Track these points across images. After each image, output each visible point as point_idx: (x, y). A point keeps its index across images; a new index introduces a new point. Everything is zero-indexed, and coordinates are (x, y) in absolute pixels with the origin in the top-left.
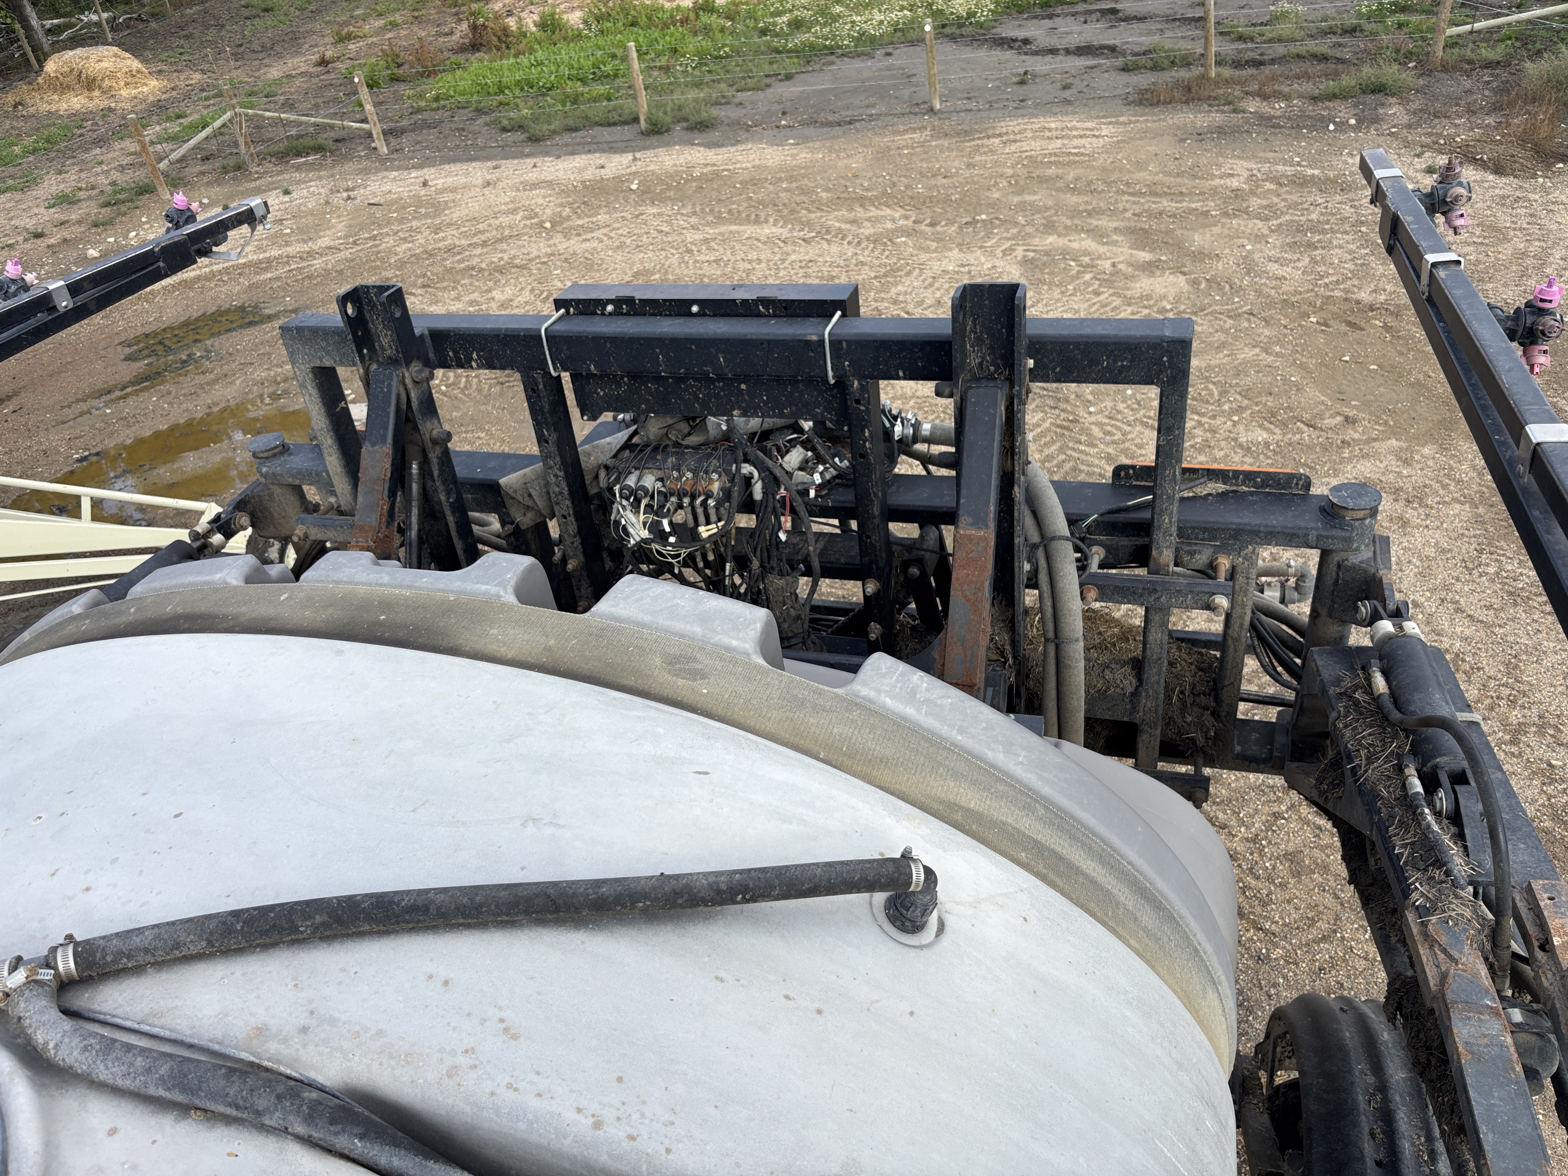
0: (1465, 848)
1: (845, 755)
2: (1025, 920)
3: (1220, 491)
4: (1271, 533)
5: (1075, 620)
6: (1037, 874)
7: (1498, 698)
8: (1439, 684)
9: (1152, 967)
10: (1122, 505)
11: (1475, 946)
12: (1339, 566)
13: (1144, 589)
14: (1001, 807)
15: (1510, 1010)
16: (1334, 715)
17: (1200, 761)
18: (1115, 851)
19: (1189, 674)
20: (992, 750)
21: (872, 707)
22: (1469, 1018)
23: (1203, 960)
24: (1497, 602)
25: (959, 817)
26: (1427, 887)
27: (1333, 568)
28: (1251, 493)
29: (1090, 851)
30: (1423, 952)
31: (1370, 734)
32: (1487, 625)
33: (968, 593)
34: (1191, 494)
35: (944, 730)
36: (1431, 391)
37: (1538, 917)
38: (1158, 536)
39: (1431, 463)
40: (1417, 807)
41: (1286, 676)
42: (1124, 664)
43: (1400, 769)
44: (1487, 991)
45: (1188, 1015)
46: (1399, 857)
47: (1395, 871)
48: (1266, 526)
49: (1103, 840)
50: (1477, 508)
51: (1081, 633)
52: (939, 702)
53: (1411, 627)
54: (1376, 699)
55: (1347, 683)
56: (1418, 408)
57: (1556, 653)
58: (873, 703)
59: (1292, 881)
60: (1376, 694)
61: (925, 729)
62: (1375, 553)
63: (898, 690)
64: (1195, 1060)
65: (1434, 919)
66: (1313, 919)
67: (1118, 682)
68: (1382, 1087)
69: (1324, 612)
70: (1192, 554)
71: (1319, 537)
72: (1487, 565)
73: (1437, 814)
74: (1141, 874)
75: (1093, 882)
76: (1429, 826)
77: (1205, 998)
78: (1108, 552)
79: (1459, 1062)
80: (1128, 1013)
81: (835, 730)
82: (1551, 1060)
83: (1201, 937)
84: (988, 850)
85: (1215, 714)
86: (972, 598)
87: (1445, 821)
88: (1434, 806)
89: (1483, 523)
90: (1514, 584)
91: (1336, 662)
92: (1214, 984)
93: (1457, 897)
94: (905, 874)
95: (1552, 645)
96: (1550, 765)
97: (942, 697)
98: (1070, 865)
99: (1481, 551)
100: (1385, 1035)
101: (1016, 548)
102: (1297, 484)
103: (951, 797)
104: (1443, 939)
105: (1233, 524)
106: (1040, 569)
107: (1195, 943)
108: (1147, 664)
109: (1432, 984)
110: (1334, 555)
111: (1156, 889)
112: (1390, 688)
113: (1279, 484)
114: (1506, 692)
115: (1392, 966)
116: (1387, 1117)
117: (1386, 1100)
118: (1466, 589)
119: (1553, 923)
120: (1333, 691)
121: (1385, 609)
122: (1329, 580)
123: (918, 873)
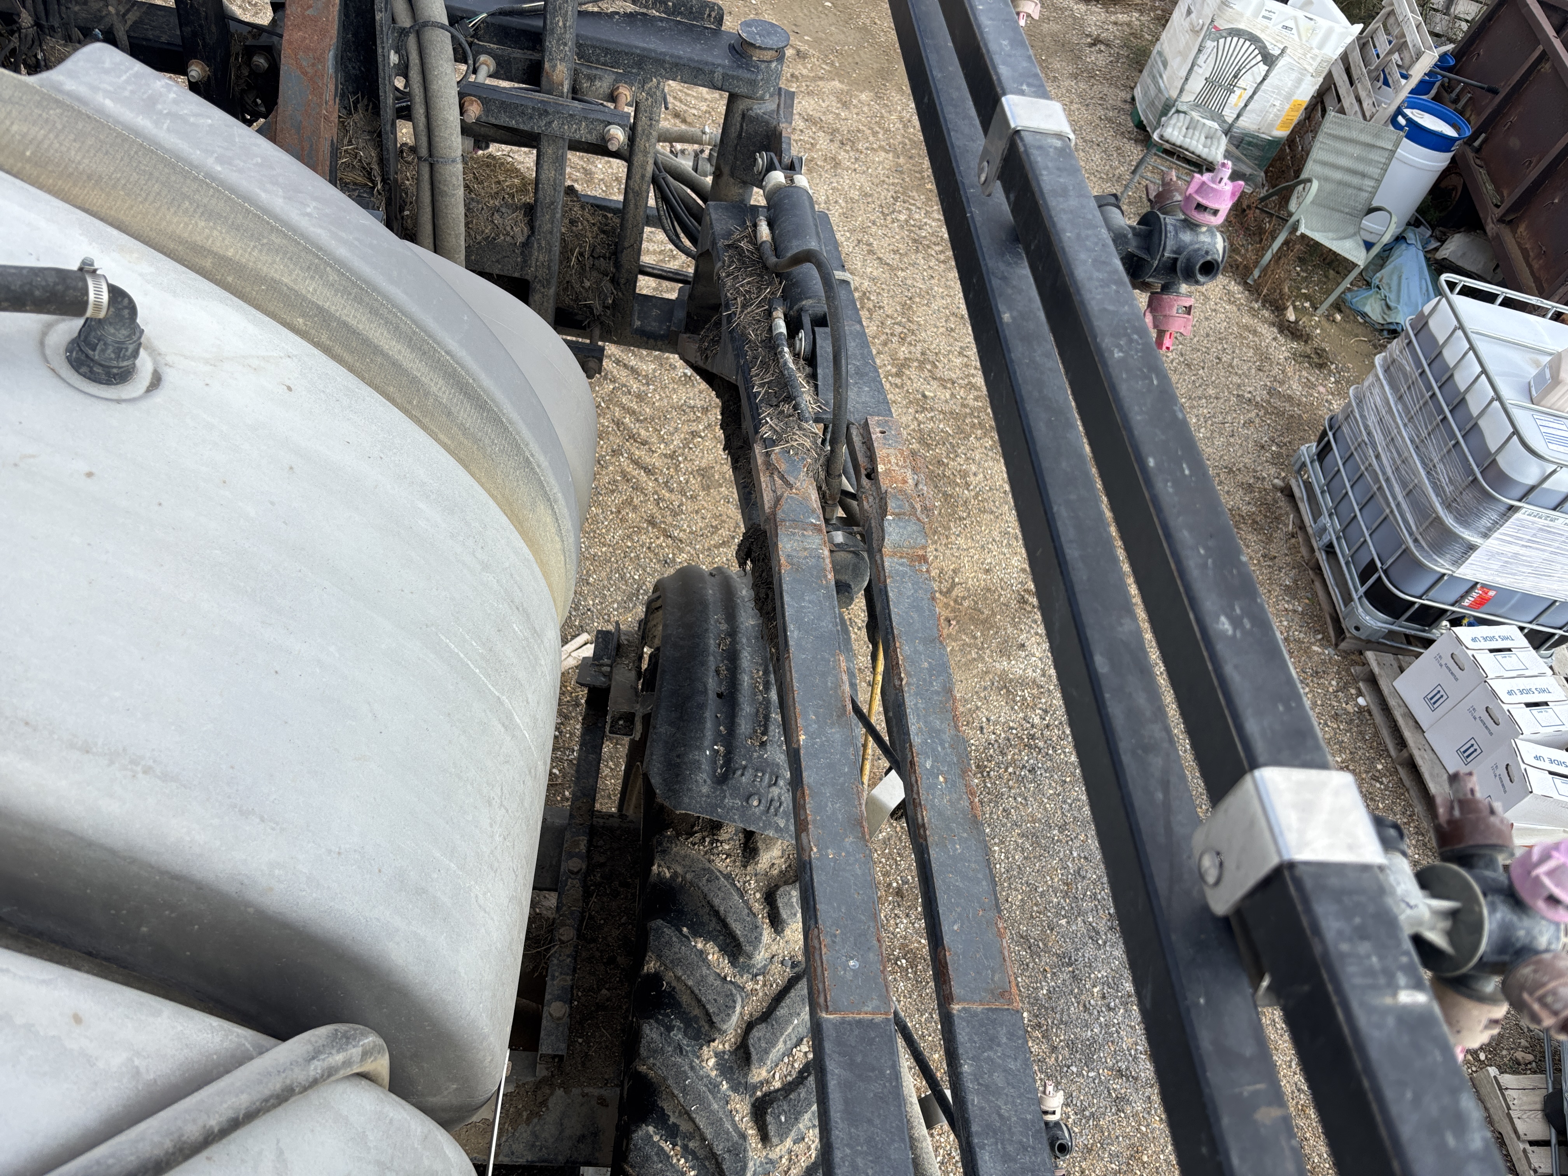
0: (816, 387)
1: (29, 160)
2: (289, 389)
3: (629, 11)
4: (677, 65)
5: (451, 134)
6: (317, 345)
7: (892, 334)
8: (818, 234)
9: (466, 467)
10: (517, 6)
11: (811, 474)
12: (744, 116)
13: (534, 109)
14: (274, 262)
15: (834, 533)
16: (720, 264)
17: (597, 332)
18: (430, 336)
19: (590, 235)
20: (265, 191)
21: (83, 109)
22: (794, 534)
23: (535, 473)
24: (903, 248)
25: (208, 263)
26: (776, 421)
27: (738, 118)
28: (661, 19)
29: (397, 331)
30: (764, 479)
31: (748, 283)
32: (892, 268)
33: (304, 64)
34: (596, 9)
35: (196, 155)
36: (874, 38)
37: (869, 449)
38: (551, 43)
39: (866, 109)
40: (778, 346)
41: (687, 243)
42: (516, 209)
43: (769, 314)
44: (814, 511)
45: (504, 520)
46: (756, 395)
47: (751, 409)
48: (672, 56)
49: (414, 322)
50: (898, 158)
51: (459, 152)
52: (192, 120)
53: (801, 180)
54: (758, 247)
55: (736, 236)
56: (862, 53)
57: (943, 298)
58: (86, 103)
59: (702, 494)
60: (759, 242)
61: (167, 151)
62: (779, 105)
63: (127, 94)
64: (507, 565)
65: (777, 449)
66: (716, 527)
67: (508, 228)
68: (733, 633)
69: (726, 170)
70: (591, 79)
71: (725, 76)
72: (900, 212)
73: (796, 355)
74: (463, 367)
75: (395, 364)
76: (785, 363)
77: (534, 511)
78: (498, 64)
79: (780, 573)
80: (421, 505)
81: (15, 128)
82: (863, 575)
83: (534, 447)
84: (245, 306)
85: (614, 281)
86: (309, 70)
87: (802, 362)
88: (794, 349)
89: (902, 172)
90: (918, 232)
91: (729, 217)
92: (549, 500)
93: (800, 428)
94: (75, 289)
95: (941, 290)
96: (924, 396)
97: (196, 115)
98: (366, 342)
99: (896, 199)
100: (744, 592)
101: (378, 28)
102: (709, 15)
103: (198, 239)
104: (783, 467)
105: (637, 47)
106: (411, 64)
107: (527, 454)
108: (539, 209)
109: (766, 507)
110: (739, 102)
111: (480, 387)
112: (773, 238)
113: (691, 13)
114: (898, 329)
115: (750, 519)
116: (732, 657)
117: (734, 642)
118: (880, 232)
119: (881, 452)
120: (721, 243)
121: (780, 162)
122: (733, 132)
123: (98, 293)
